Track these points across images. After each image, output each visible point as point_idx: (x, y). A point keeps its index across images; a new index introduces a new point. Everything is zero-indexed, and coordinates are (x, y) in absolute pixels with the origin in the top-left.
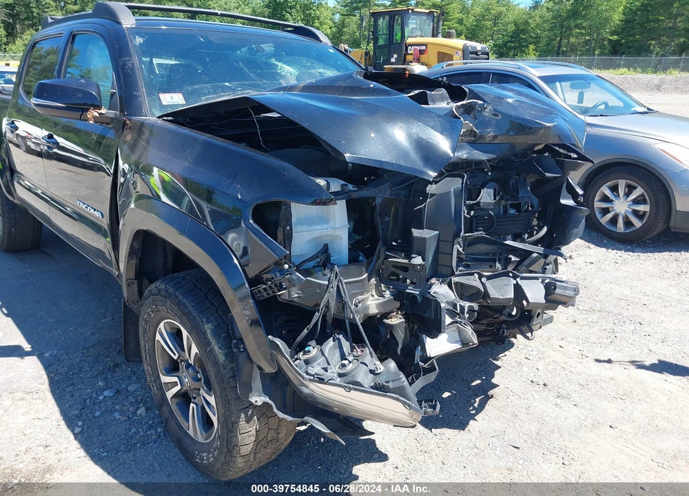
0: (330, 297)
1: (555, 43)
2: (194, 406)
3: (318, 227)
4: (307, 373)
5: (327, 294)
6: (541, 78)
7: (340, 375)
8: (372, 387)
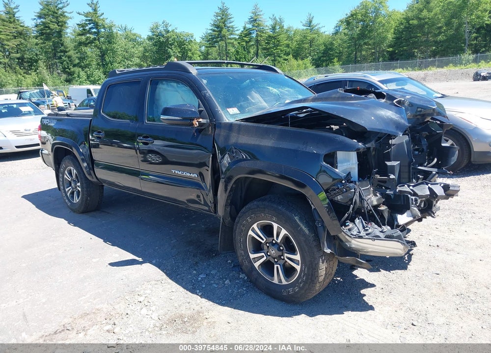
0: (356, 198)
1: (353, 56)
2: (279, 266)
3: (345, 164)
4: (352, 234)
5: (355, 196)
6: (379, 81)
7: (367, 234)
8: (385, 237)
